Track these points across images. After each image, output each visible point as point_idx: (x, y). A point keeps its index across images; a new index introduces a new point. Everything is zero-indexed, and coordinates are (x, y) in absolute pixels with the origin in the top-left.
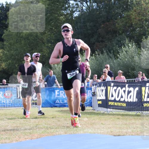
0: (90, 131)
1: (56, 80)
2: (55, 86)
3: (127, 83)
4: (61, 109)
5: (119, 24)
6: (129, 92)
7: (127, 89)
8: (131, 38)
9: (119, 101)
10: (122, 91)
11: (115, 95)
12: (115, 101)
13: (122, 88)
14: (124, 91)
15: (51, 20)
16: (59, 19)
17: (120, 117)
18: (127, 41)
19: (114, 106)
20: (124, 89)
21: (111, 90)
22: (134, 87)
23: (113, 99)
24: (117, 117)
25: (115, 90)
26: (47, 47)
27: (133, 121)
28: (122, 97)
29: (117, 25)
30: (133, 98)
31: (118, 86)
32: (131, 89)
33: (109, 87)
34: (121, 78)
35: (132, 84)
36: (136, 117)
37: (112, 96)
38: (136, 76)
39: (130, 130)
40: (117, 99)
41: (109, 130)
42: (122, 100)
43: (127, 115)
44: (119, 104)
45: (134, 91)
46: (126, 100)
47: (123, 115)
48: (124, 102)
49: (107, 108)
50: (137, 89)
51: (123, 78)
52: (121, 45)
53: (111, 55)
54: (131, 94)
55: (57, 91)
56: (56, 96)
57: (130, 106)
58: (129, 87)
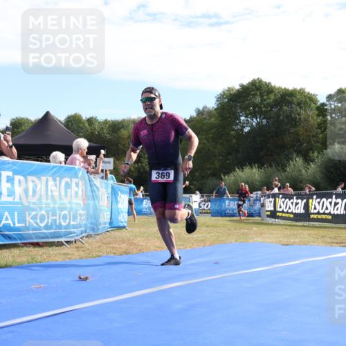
0: (259, 240)
1: (227, 192)
2: (225, 197)
3: (295, 195)
4: (232, 218)
5: (287, 139)
6: (297, 204)
7: (295, 201)
8: (299, 153)
9: (287, 212)
10: (289, 203)
11: (283, 207)
12: (283, 212)
13: (290, 200)
14: (292, 203)
15: (223, 135)
16: (229, 134)
17: (287, 227)
18: (295, 156)
19: (282, 217)
20: (292, 201)
21: (280, 201)
22: (302, 199)
23: (281, 210)
24: (285, 227)
25: (283, 202)
26: (219, 160)
27: (300, 232)
28: (290, 208)
29: (285, 140)
30: (300, 210)
31: (286, 198)
32: (299, 201)
33: (277, 199)
34: (288, 190)
35: (300, 197)
36: (303, 228)
37: (280, 207)
38: (302, 189)
39: (297, 240)
40: (285, 211)
41: (277, 240)
42: (290, 211)
43: (294, 226)
44: (287, 215)
45: (301, 203)
46: (294, 212)
47: (290, 225)
48: (292, 213)
49: (275, 218)
50: (305, 201)
51: (291, 191)
52: (289, 159)
53: (280, 168)
54: (299, 206)
55: (227, 202)
56: (227, 206)
57: (297, 217)
58: (297, 199)
